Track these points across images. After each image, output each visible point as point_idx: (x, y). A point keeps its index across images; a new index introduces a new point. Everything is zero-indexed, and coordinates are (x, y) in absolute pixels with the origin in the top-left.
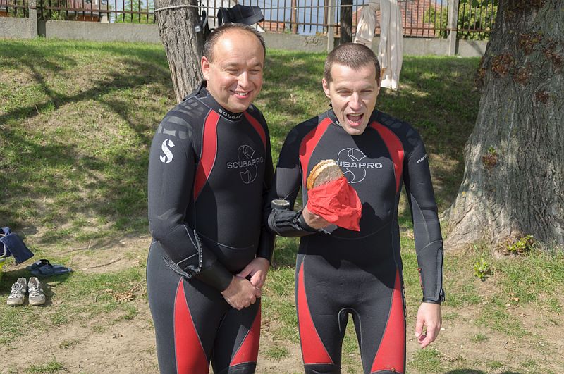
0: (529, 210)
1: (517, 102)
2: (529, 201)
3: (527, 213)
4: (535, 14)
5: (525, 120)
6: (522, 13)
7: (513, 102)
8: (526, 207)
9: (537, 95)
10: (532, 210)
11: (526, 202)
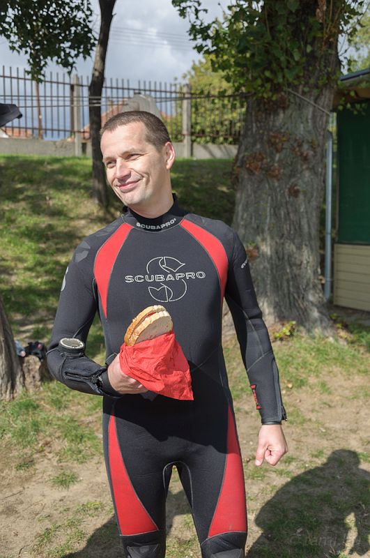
0: (289, 298)
1: (272, 198)
2: (289, 290)
3: (288, 301)
4: (282, 115)
5: (280, 214)
6: (270, 114)
7: (268, 198)
8: (287, 296)
9: (289, 189)
10: (292, 298)
11: (286, 291)
